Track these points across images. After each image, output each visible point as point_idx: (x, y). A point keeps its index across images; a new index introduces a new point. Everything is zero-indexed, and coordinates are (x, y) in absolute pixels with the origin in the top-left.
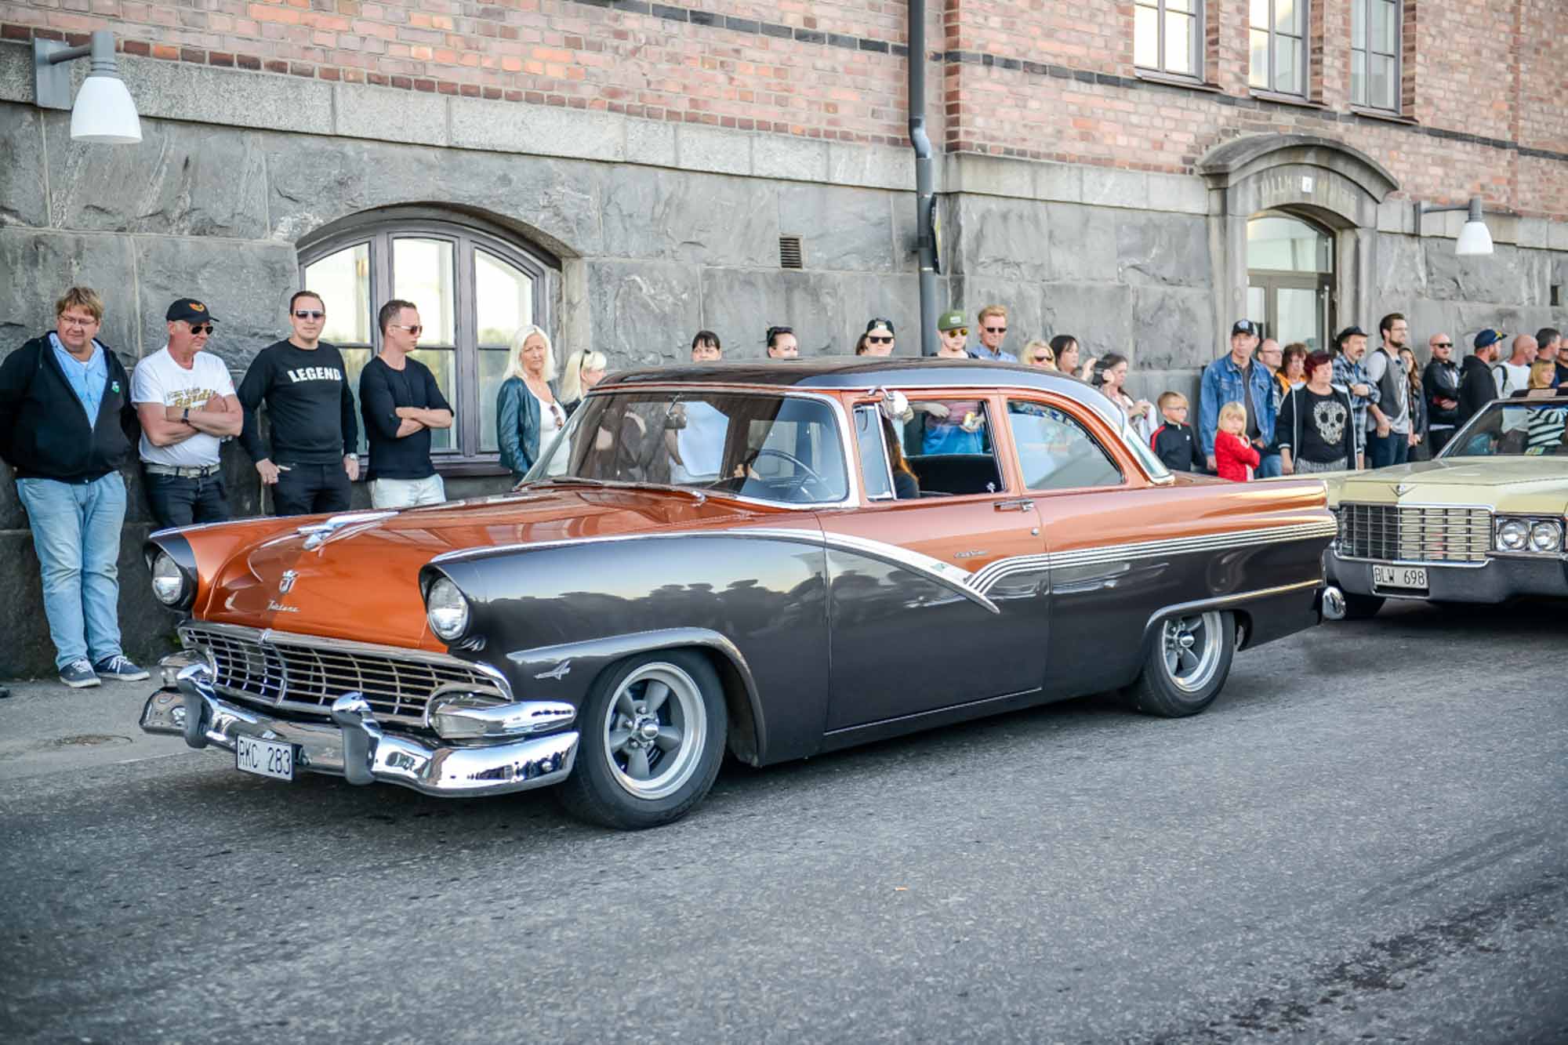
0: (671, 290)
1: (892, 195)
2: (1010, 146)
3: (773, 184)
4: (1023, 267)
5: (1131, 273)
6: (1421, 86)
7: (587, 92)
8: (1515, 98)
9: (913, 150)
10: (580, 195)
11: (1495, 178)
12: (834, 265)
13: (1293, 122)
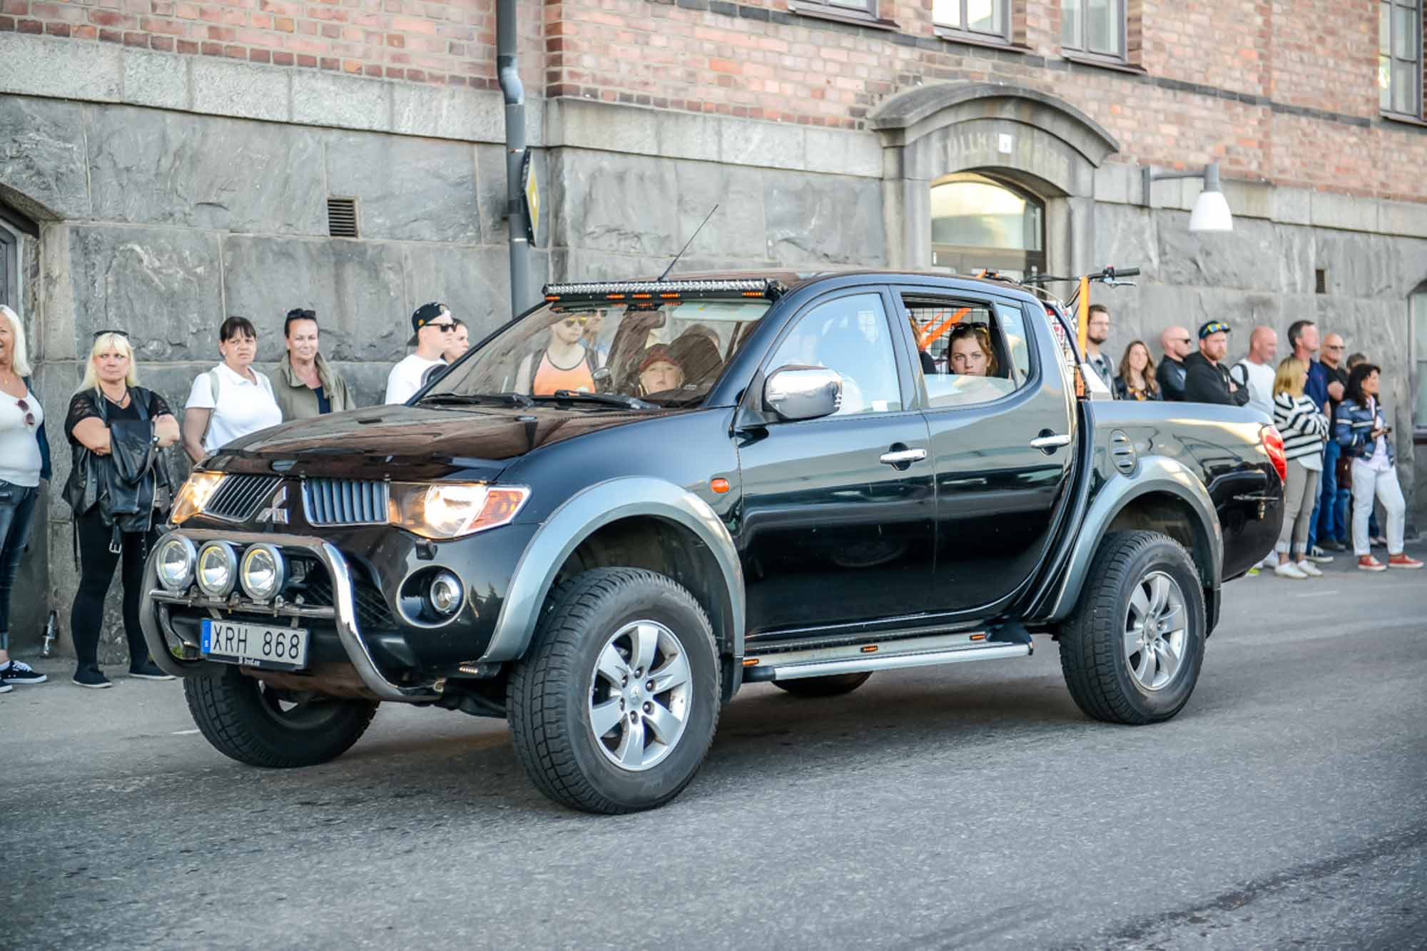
0: (182, 262)
1: (476, 148)
2: (628, 92)
3: (320, 131)
4: (645, 239)
5: (784, 249)
6: (1149, 28)
7: (72, 16)
8: (1266, 45)
9: (501, 93)
10: (62, 144)
11: (1243, 140)
12: (397, 232)
13: (990, 69)
